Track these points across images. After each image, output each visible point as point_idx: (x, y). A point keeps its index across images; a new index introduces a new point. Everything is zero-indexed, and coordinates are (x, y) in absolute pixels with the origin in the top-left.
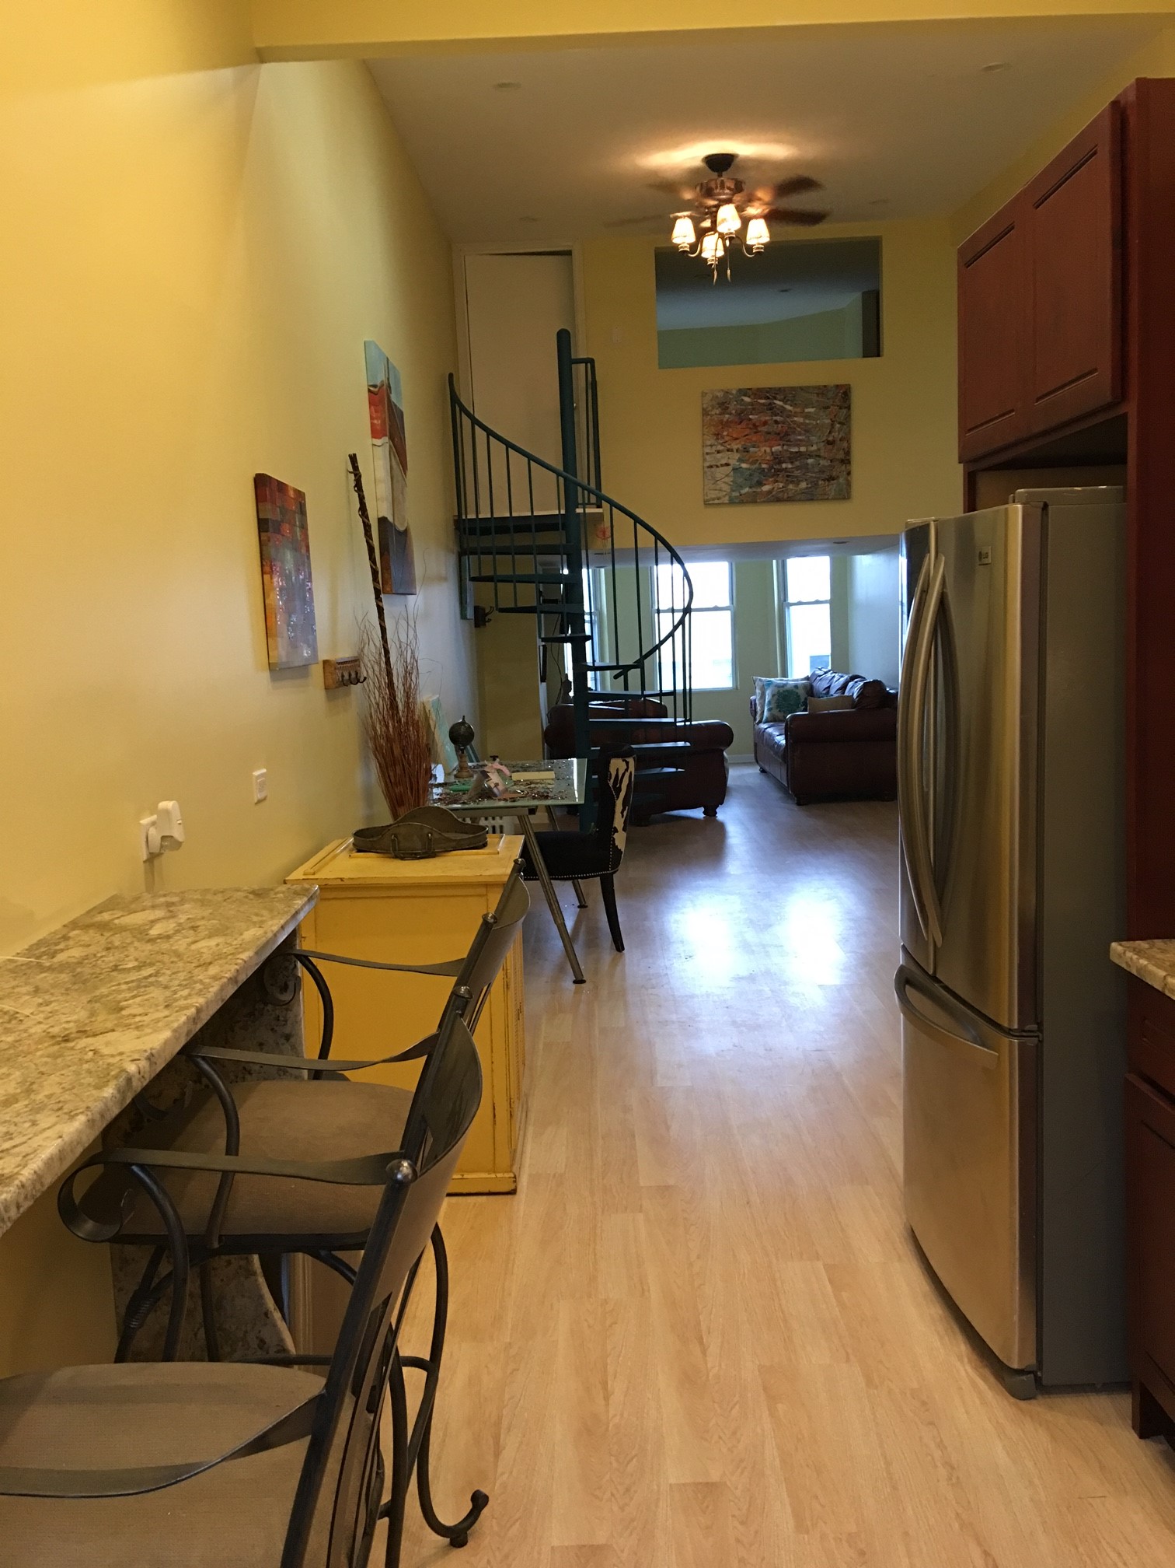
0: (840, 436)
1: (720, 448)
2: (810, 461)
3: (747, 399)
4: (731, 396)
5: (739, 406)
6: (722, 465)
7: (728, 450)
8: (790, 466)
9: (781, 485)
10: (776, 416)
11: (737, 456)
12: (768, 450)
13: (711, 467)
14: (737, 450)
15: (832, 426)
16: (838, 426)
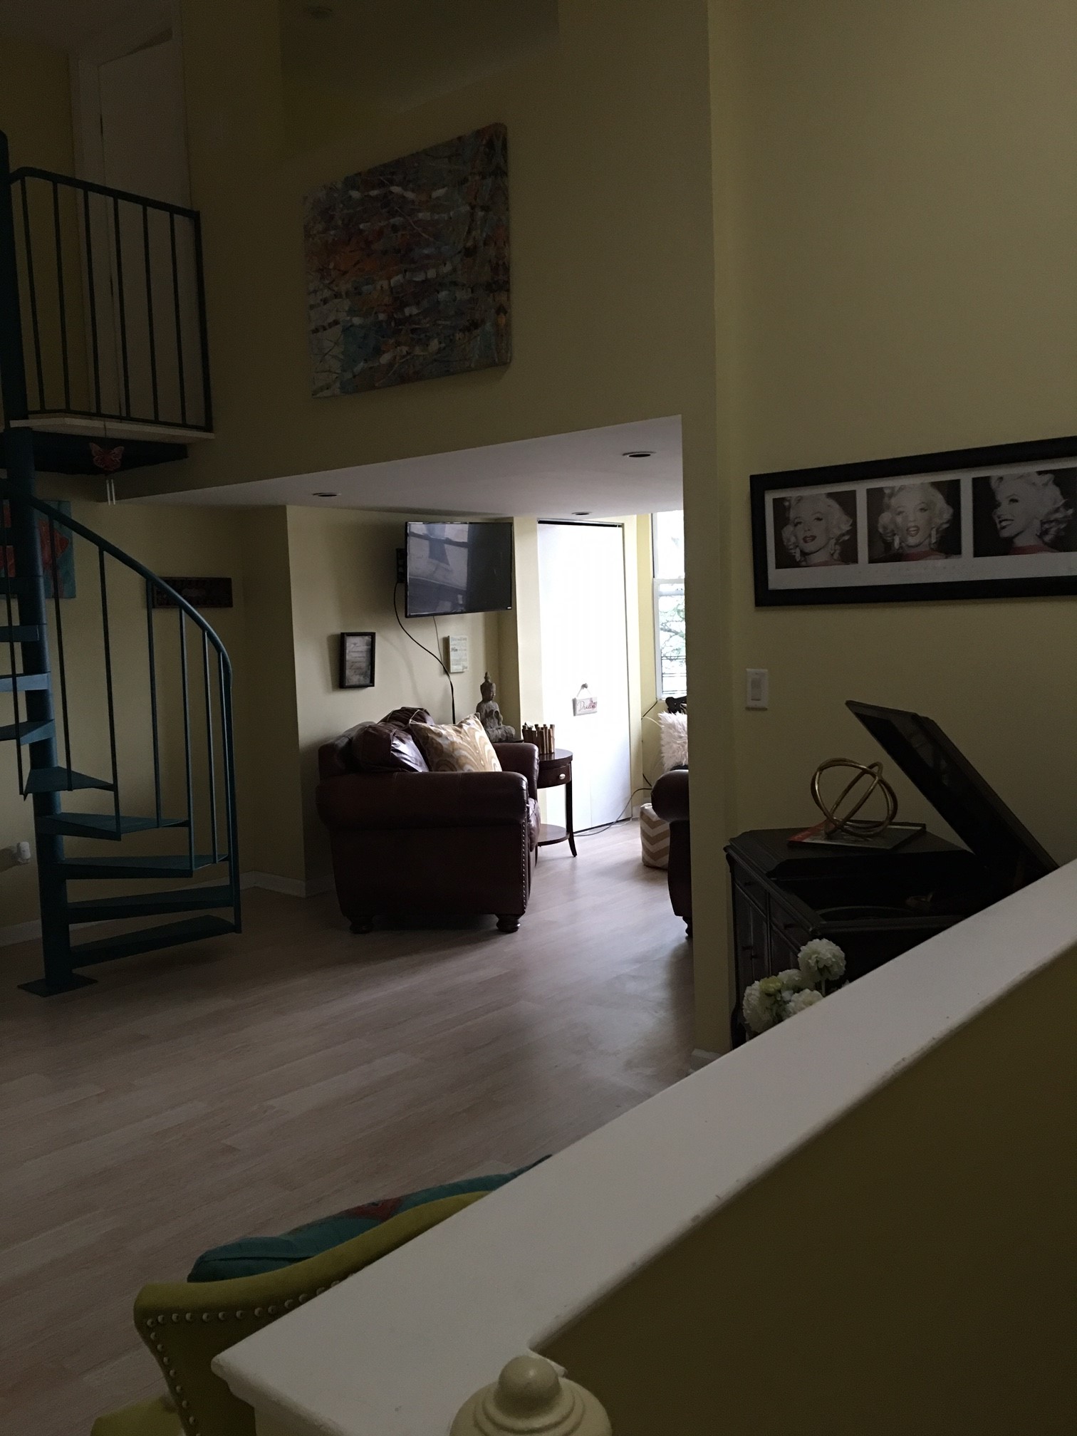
0: (484, 235)
1: (327, 293)
2: (443, 295)
3: (355, 194)
4: (336, 195)
5: (345, 211)
6: (330, 325)
7: (336, 296)
8: (415, 311)
9: (405, 349)
10: (393, 217)
11: (346, 304)
12: (385, 283)
13: (316, 331)
14: (347, 294)
15: (472, 215)
16: (480, 214)
